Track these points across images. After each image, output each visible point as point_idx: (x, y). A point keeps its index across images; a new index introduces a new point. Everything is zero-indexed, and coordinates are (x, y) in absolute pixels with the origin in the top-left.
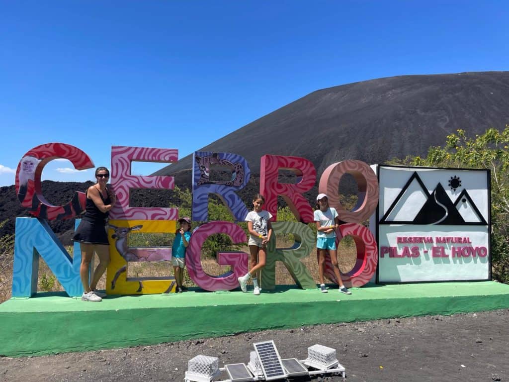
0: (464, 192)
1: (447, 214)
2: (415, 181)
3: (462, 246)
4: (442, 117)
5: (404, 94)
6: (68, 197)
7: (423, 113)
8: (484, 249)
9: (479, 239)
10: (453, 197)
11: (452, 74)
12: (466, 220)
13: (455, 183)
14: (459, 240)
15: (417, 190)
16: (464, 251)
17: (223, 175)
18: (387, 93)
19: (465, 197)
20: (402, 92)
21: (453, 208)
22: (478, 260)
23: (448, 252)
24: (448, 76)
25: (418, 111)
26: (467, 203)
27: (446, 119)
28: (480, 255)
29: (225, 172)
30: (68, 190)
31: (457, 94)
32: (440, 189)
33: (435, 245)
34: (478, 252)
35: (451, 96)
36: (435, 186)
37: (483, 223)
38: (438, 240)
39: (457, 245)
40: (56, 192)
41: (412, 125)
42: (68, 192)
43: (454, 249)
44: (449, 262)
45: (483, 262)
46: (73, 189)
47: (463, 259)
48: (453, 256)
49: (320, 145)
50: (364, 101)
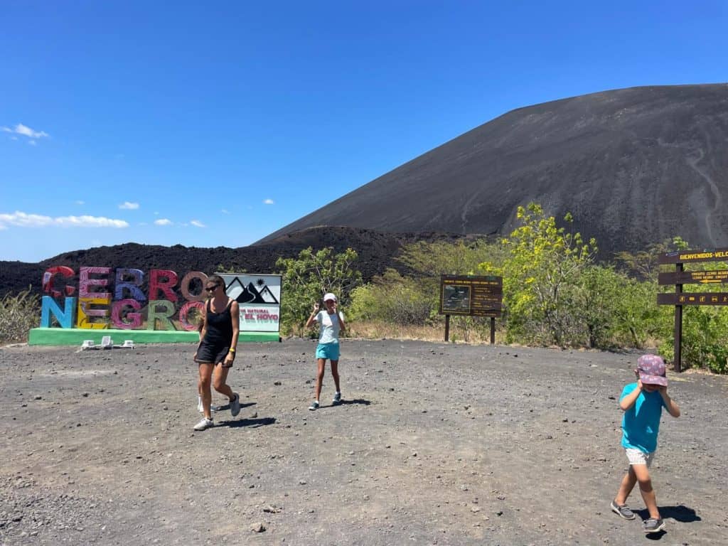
0: (266, 287)
1: (255, 297)
2: (236, 281)
3: (263, 314)
4: (694, 150)
5: (641, 115)
6: (151, 264)
7: (667, 145)
8: (276, 316)
9: (274, 311)
10: (259, 289)
11: (718, 85)
12: (266, 301)
13: (260, 283)
14: (262, 311)
15: (237, 286)
16: (264, 317)
17: (363, 234)
18: (616, 114)
19: (266, 289)
20: (638, 112)
21: (258, 295)
22: (273, 321)
23: (255, 317)
24: (709, 87)
25: (659, 140)
26: (268, 292)
27: (699, 153)
28: (274, 319)
29: (365, 231)
30: (152, 256)
31: (721, 115)
32: (251, 286)
33: (247, 313)
34: (273, 317)
35: (710, 118)
36: (248, 284)
37: (277, 302)
38: (249, 311)
39: (260, 314)
40: (138, 258)
41: (647, 161)
42: (151, 259)
43: (258, 316)
44: (255, 322)
45: (276, 322)
46: (157, 255)
47: (263, 321)
48: (258, 319)
49: (509, 191)
50: (580, 125)
